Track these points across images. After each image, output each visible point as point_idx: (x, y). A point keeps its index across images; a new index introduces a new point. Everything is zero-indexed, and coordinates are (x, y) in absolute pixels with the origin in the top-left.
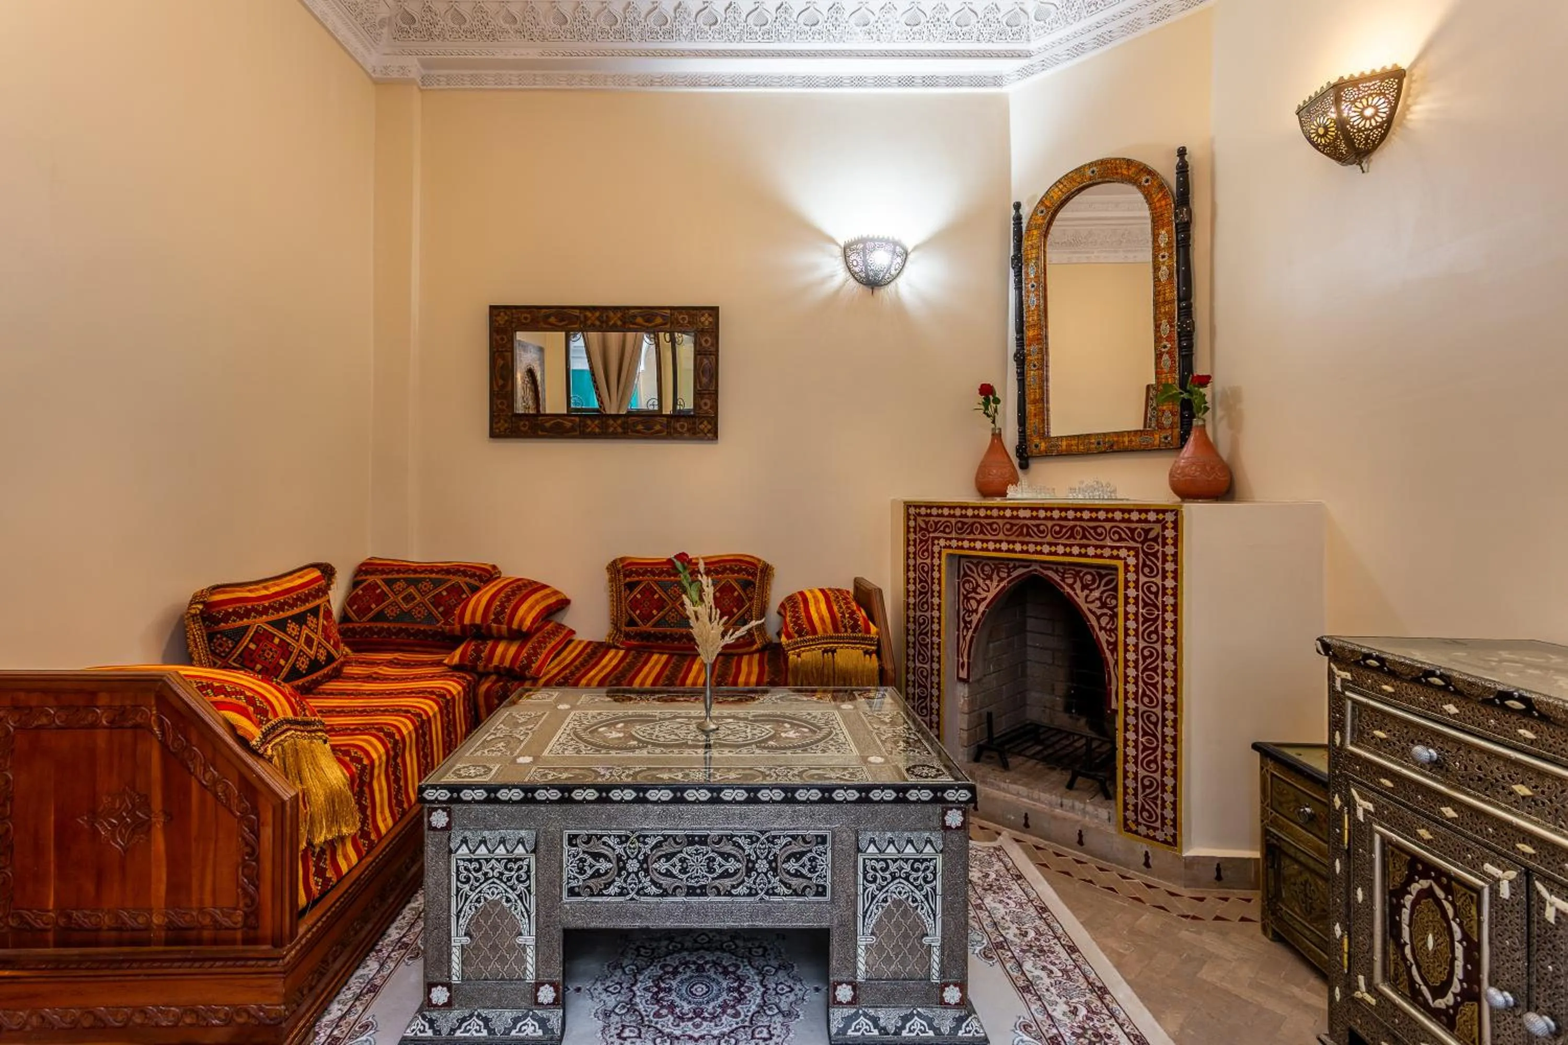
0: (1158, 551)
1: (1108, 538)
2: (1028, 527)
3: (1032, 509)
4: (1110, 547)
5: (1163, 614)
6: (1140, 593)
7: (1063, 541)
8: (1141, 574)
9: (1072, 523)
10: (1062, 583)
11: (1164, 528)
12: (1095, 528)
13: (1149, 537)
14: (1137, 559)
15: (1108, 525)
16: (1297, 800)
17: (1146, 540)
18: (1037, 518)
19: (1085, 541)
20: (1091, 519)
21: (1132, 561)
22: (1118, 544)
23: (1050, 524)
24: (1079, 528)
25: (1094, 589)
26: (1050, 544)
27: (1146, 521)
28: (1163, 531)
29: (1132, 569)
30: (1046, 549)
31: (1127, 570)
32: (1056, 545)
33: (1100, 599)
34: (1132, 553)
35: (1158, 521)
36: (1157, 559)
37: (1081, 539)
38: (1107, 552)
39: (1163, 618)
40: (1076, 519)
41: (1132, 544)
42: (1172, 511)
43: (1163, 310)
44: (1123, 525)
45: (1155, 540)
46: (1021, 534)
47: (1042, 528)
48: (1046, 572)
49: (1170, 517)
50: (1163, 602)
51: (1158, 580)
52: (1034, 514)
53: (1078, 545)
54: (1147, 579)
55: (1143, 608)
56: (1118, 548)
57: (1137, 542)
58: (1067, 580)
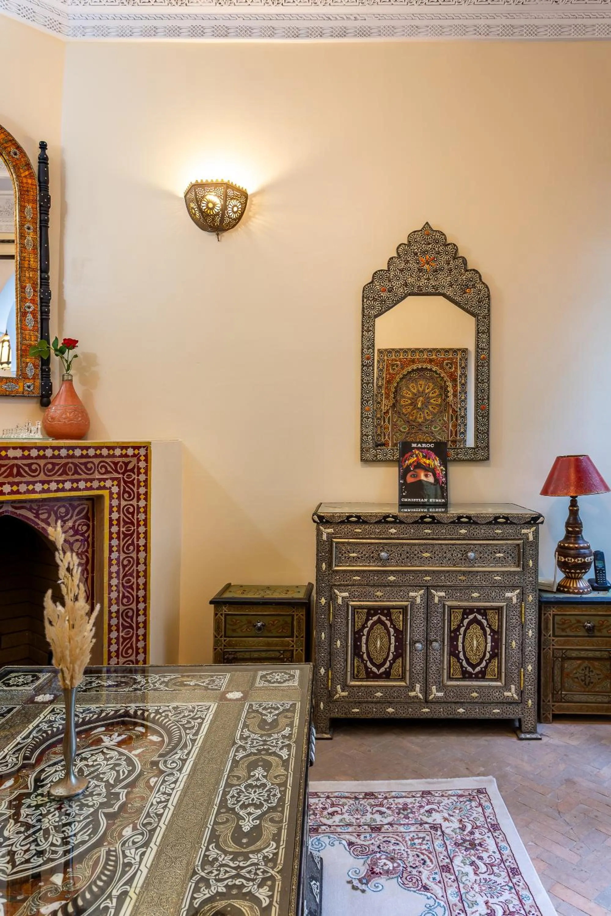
0: (134, 479)
1: (96, 472)
2: (18, 467)
3: (23, 448)
4: (98, 479)
5: (137, 528)
6: (122, 515)
7: (56, 478)
8: (122, 499)
9: (64, 461)
10: (36, 520)
11: (139, 460)
12: (85, 464)
13: (128, 468)
14: (119, 488)
15: (96, 461)
16: (249, 622)
17: (126, 471)
18: (29, 457)
19: (76, 477)
20: (82, 456)
21: (115, 490)
22: (105, 477)
23: (42, 462)
24: (70, 465)
25: (68, 520)
26: (43, 482)
27: (126, 456)
28: (138, 463)
29: (115, 496)
30: (38, 487)
31: (111, 498)
32: (49, 482)
33: (73, 528)
34: (115, 483)
35: (134, 455)
36: (134, 486)
37: (73, 475)
38: (95, 484)
39: (138, 531)
40: (68, 456)
41: (116, 475)
42: (144, 447)
43: (27, 275)
44: (108, 460)
45: (132, 470)
46: (11, 475)
47: (34, 467)
48: (18, 512)
49: (142, 452)
50: (138, 519)
51: (134, 502)
52: (26, 453)
53: (70, 480)
54: (126, 503)
55: (123, 528)
56: (104, 480)
57: (119, 473)
58: (41, 516)
